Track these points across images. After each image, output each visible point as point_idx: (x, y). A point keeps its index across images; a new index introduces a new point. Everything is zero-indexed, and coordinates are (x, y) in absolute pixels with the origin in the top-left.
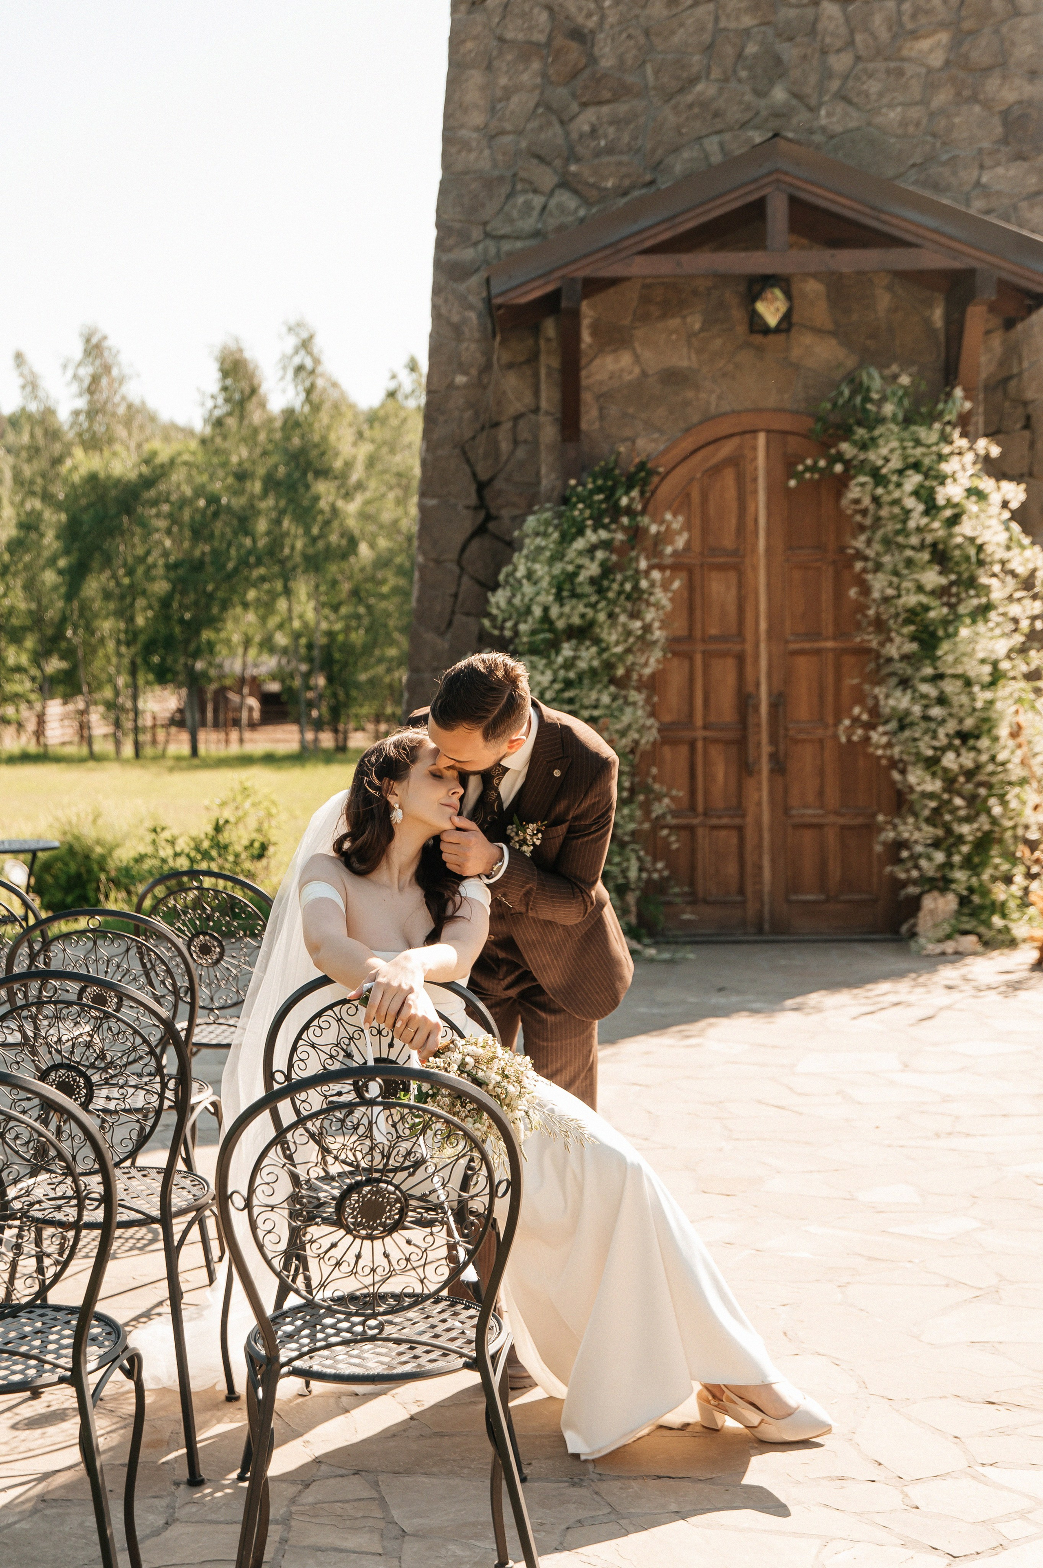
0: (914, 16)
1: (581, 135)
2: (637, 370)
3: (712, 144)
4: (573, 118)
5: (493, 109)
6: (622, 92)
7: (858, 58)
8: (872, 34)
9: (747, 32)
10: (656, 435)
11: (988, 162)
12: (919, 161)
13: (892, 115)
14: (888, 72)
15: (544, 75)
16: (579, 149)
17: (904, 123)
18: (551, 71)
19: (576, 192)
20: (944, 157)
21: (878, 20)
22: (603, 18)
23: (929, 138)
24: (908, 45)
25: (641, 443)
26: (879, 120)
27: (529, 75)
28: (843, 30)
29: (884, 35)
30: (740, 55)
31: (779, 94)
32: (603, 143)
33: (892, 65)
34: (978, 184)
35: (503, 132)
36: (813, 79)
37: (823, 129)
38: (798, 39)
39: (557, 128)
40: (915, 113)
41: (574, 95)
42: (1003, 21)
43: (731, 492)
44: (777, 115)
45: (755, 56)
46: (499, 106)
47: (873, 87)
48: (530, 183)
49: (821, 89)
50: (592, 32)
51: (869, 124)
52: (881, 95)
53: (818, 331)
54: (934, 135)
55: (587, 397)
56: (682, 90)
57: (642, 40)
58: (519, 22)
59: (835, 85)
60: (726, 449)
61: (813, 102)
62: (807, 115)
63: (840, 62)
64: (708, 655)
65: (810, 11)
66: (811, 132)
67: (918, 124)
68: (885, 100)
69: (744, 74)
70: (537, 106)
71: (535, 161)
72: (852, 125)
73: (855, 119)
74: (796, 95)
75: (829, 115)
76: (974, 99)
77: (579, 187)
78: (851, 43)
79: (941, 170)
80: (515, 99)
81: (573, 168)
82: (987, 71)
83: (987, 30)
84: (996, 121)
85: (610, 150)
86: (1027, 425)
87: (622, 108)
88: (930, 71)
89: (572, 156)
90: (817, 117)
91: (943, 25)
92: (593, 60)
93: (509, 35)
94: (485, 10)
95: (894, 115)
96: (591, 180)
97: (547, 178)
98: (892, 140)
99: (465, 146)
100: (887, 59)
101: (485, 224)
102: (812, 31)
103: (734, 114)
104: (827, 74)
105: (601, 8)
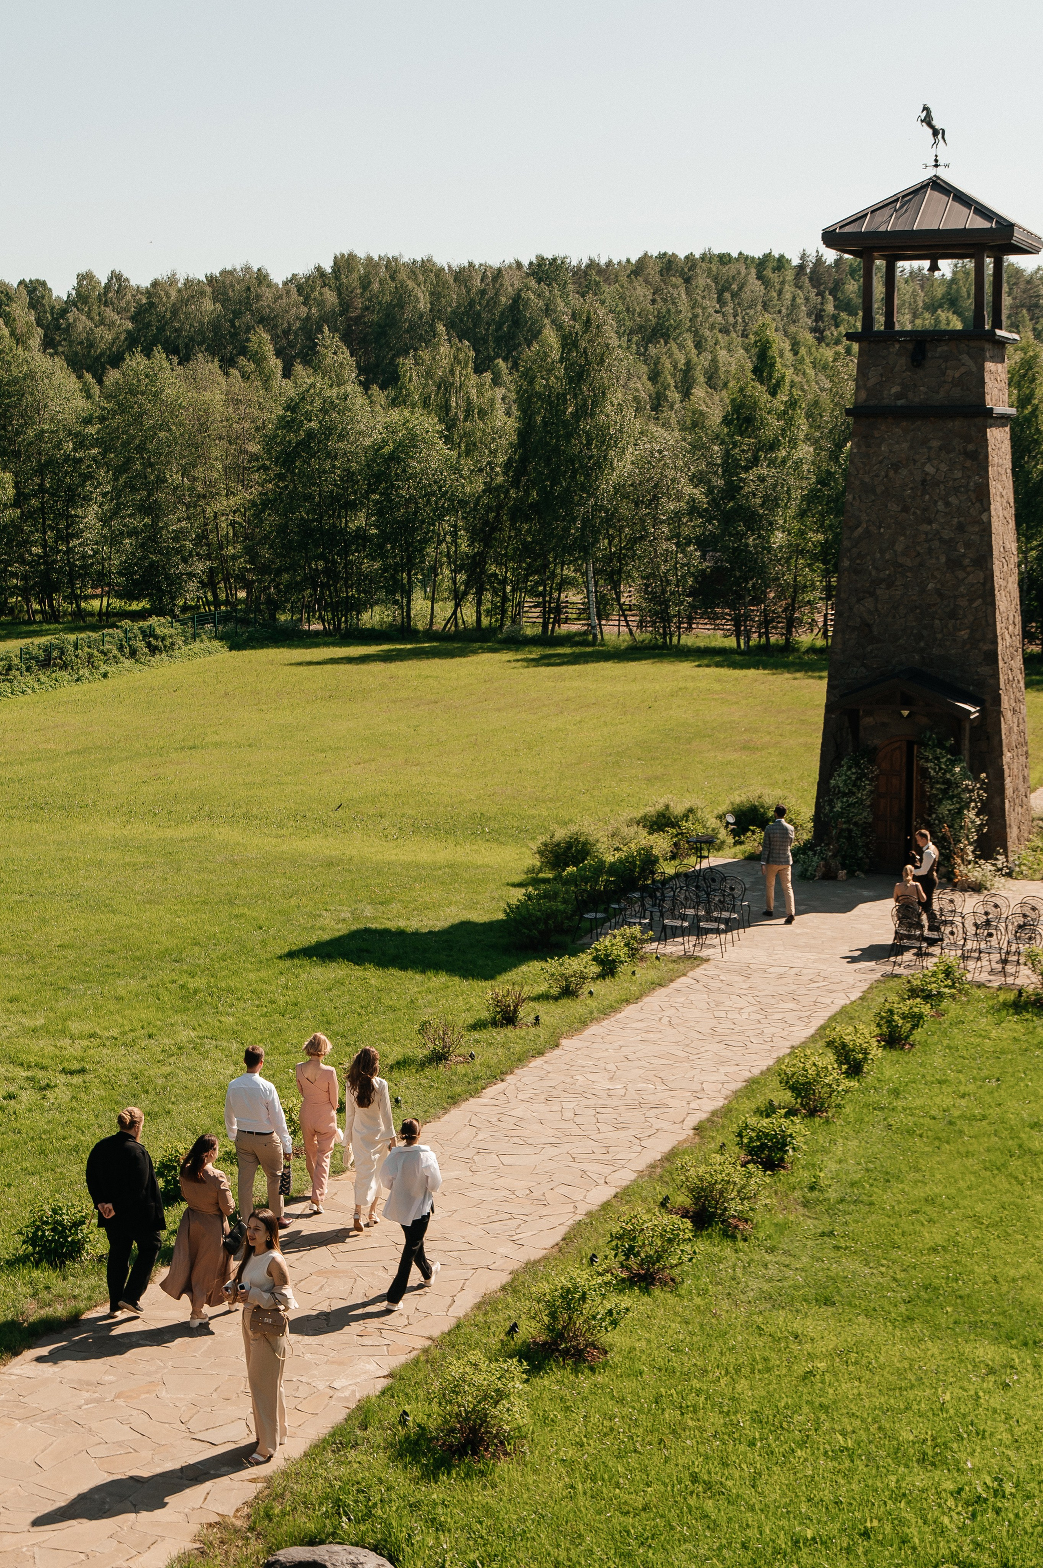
0: (960, 625)
1: (868, 652)
3: (903, 657)
4: (865, 648)
5: (844, 644)
6: (879, 641)
7: (944, 635)
8: (948, 629)
11: (979, 665)
12: (959, 665)
14: (952, 640)
16: (867, 656)
17: (956, 653)
21: (950, 625)
22: (875, 621)
23: (963, 659)
24: (958, 632)
25: (875, 742)
26: (949, 652)
27: (854, 636)
28: (940, 627)
29: (951, 630)
30: (911, 633)
32: (873, 655)
33: (953, 638)
36: (931, 640)
37: (934, 654)
38: (928, 629)
39: (861, 650)
40: (959, 651)
41: (866, 641)
42: (984, 628)
44: (921, 650)
45: (916, 633)
48: (853, 665)
49: (933, 642)
50: (872, 625)
51: (946, 653)
54: (965, 658)
55: (860, 729)
56: (895, 641)
57: (885, 627)
58: (852, 621)
59: (937, 642)
60: (897, 745)
61: (932, 647)
62: (929, 650)
65: (931, 621)
66: (930, 655)
67: (960, 654)
68: (951, 647)
69: (912, 638)
70: (856, 644)
73: (942, 652)
74: (926, 645)
76: (975, 648)
77: (867, 666)
78: (942, 631)
80: (851, 641)
81: (865, 661)
82: (979, 641)
83: (980, 629)
84: (982, 654)
85: (875, 657)
87: (879, 645)
88: (964, 639)
89: (865, 658)
90: (932, 651)
91: (968, 628)
92: (870, 631)
93: (849, 624)
94: (842, 617)
95: (953, 651)
96: (870, 665)
98: (953, 658)
100: (952, 636)
102: (932, 627)
103: (909, 649)
104: (935, 639)
105: (874, 618)
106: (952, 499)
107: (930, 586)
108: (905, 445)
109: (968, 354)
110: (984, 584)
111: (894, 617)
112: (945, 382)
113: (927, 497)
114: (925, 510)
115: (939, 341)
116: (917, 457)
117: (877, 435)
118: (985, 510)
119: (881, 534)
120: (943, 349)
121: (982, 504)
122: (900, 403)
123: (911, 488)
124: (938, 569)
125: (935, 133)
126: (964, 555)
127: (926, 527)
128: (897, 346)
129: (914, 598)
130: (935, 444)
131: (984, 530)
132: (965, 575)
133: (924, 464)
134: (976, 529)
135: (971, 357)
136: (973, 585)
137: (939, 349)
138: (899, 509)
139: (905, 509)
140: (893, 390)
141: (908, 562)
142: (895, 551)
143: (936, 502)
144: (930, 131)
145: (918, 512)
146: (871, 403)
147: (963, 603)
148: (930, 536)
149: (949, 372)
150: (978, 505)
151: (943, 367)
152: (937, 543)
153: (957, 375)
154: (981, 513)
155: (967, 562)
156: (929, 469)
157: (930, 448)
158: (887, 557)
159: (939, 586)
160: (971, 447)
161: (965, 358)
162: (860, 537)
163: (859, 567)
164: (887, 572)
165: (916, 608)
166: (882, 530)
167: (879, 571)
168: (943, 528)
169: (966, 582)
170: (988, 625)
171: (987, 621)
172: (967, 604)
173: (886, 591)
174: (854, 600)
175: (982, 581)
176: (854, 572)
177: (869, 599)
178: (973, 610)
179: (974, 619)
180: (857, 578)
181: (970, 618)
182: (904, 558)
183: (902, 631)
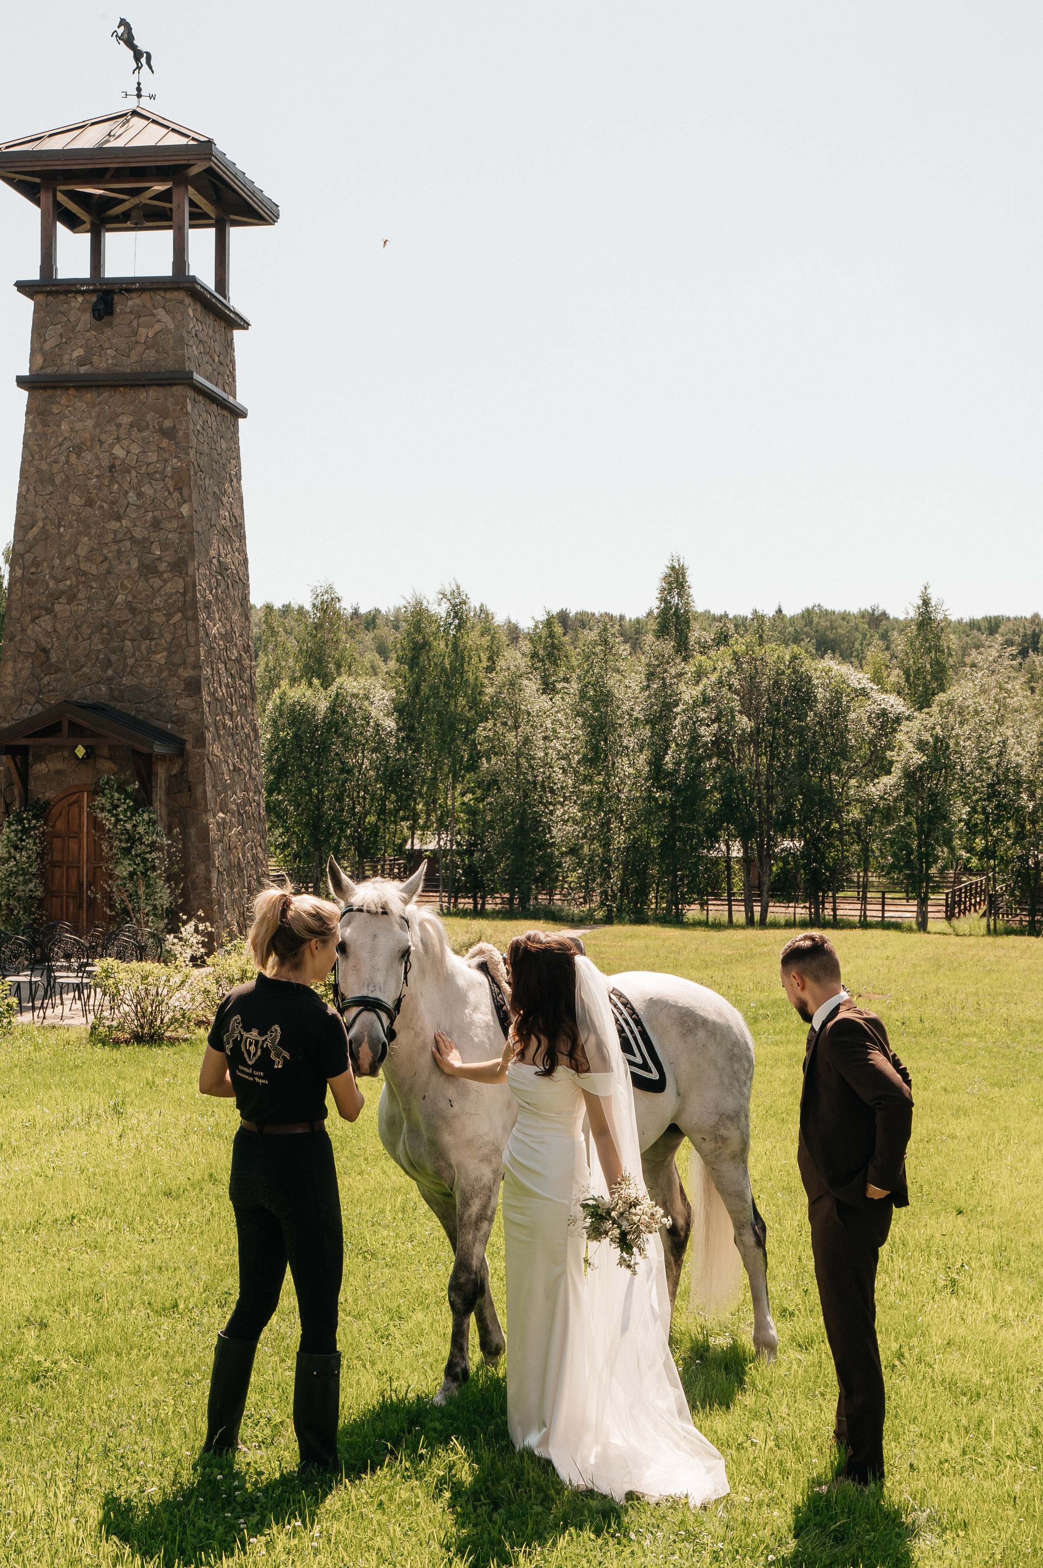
0: (155, 646)
1: (44, 685)
2: (47, 770)
3: (87, 689)
4: (42, 679)
5: (16, 675)
6: (58, 670)
7: (137, 660)
8: (141, 652)
9: (100, 650)
10: (52, 792)
11: (179, 697)
12: (155, 697)
14: (146, 665)
15: (33, 664)
16: (44, 690)
17: (151, 683)
19: (42, 705)
20: (164, 695)
21: (143, 647)
22: (53, 644)
23: (159, 688)
24: (153, 656)
25: (47, 795)
26: (143, 682)
27: (28, 664)
28: (132, 650)
29: (145, 653)
30: (97, 658)
31: (110, 672)
32: (51, 688)
33: (148, 663)
34: (175, 705)
35: (18, 684)
36: (121, 667)
37: (125, 685)
38: (117, 653)
39: (36, 683)
40: (155, 680)
41: (42, 671)
42: (185, 648)
43: (77, 811)
45: (102, 659)
46: (18, 674)
47: (141, 670)
48: (27, 701)
49: (124, 670)
50: (49, 650)
51: (139, 683)
52: (144, 673)
53: (106, 758)
54: (161, 688)
55: (31, 778)
56: (78, 670)
57: (65, 653)
58: (25, 645)
59: (129, 669)
60: (74, 797)
61: (122, 675)
62: (119, 680)
63: (130, 661)
64: (68, 868)
65: (121, 643)
66: (120, 686)
67: (156, 684)
68: (145, 675)
69: (99, 664)
70: (29, 675)
71: (29, 694)
72: (134, 683)
73: (135, 681)
74: (116, 673)
76: (174, 676)
77: (43, 703)
78: (134, 655)
79: (163, 699)
80: (23, 672)
81: (41, 696)
82: (179, 665)
83: (180, 652)
84: (182, 683)
85: (53, 691)
86: (190, 790)
87: (58, 676)
88: (160, 665)
89: (40, 692)
90: (122, 681)
91: (165, 649)
92: (48, 658)
93: (22, 650)
94: (14, 641)
95: (148, 680)
96: (47, 701)
97: (32, 700)
98: (147, 689)
100: (146, 661)
102: (121, 651)
103: (95, 679)
104: (125, 665)
106: (146, 489)
107: (120, 598)
108: (90, 423)
109: (164, 307)
110: (184, 594)
111: (76, 639)
112: (137, 343)
113: (116, 486)
114: (114, 503)
115: (128, 291)
116: (103, 437)
117: (56, 411)
118: (185, 502)
119: (60, 534)
120: (135, 301)
121: (181, 494)
122: (83, 370)
123: (97, 477)
124: (129, 577)
125: (138, 55)
126: (160, 559)
127: (114, 525)
128: (80, 299)
129: (101, 614)
130: (125, 420)
131: (183, 527)
132: (161, 583)
133: (112, 446)
134: (174, 524)
135: (168, 312)
136: (171, 596)
137: (130, 303)
138: (82, 503)
139: (90, 503)
140: (75, 354)
141: (94, 570)
142: (77, 556)
143: (127, 492)
144: (131, 53)
145: (105, 506)
146: (49, 370)
147: (159, 618)
148: (119, 536)
149: (142, 331)
150: (176, 495)
151: (135, 324)
152: (128, 544)
153: (150, 335)
154: (180, 505)
155: (163, 566)
156: (118, 451)
157: (120, 425)
158: (68, 563)
159: (130, 599)
160: (167, 423)
161: (161, 313)
162: (35, 539)
163: (33, 577)
164: (68, 583)
165: (103, 626)
166: (62, 529)
167: (58, 581)
168: (135, 525)
169: (162, 592)
170: (189, 645)
171: (187, 641)
172: (164, 619)
173: (67, 607)
174: (28, 619)
175: (181, 591)
176: (28, 584)
177: (47, 617)
178: (172, 627)
179: (173, 639)
180: (32, 591)
181: (168, 637)
182: (88, 564)
183: (87, 656)
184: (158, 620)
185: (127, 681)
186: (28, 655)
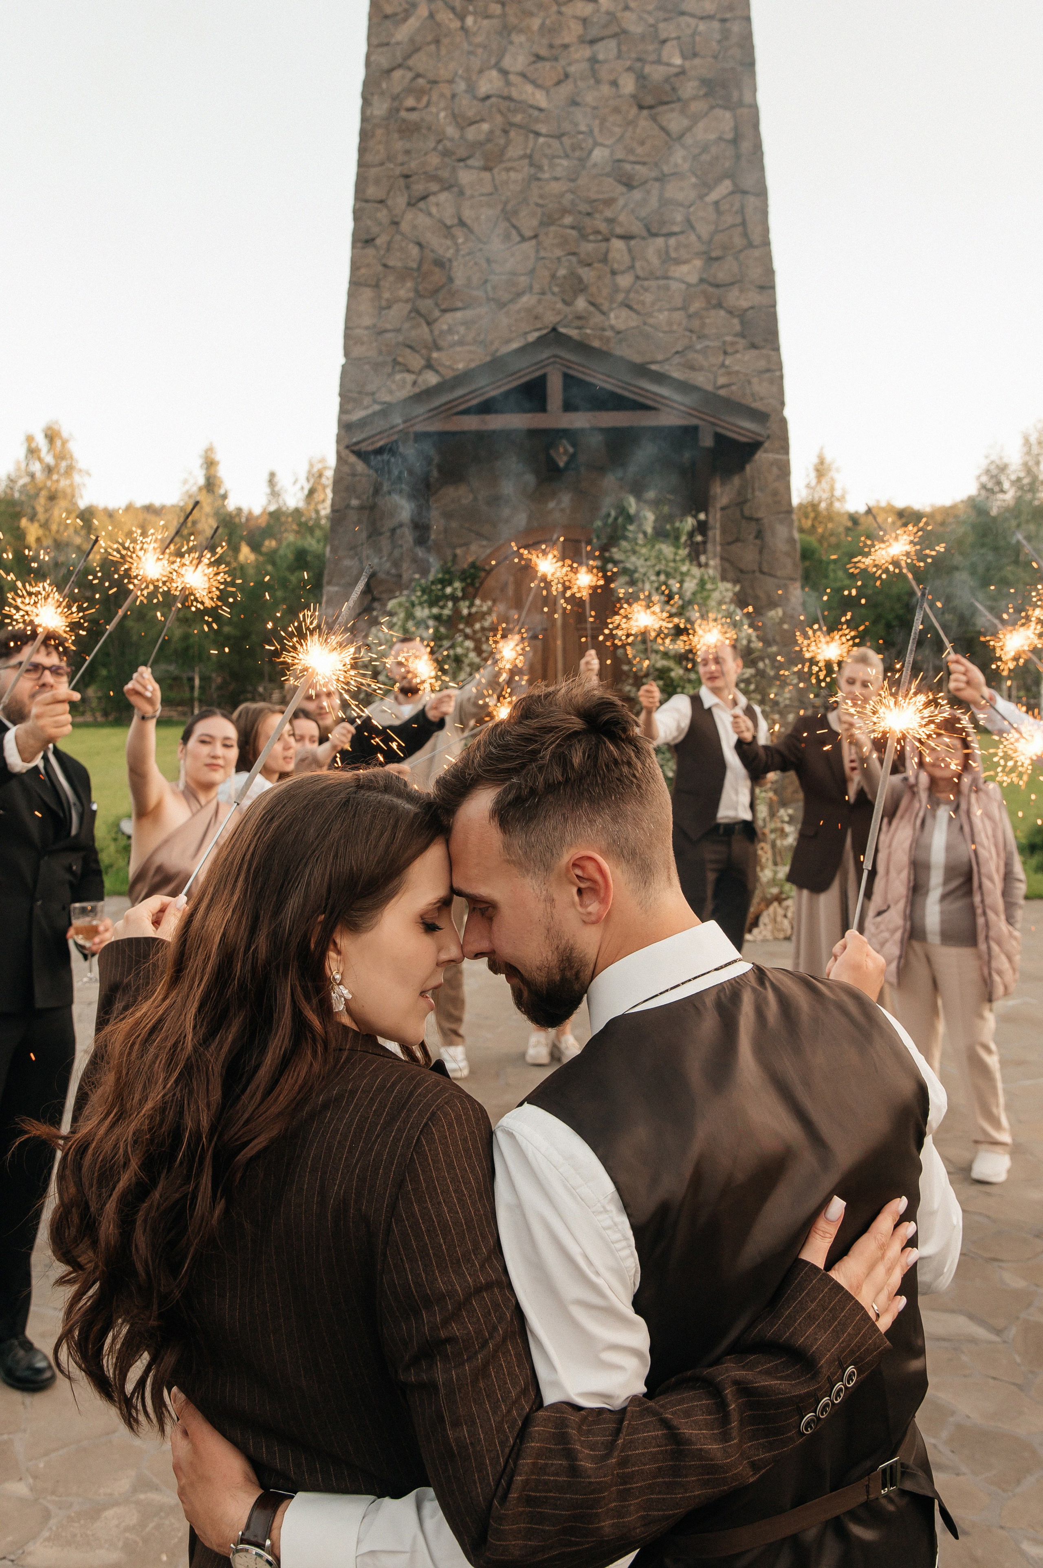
0: (676, 249)
1: (442, 332)
2: (471, 496)
4: (436, 320)
5: (379, 315)
6: (470, 302)
7: (638, 278)
8: (647, 261)
9: (559, 259)
10: (484, 543)
11: (730, 350)
12: (680, 349)
13: (661, 317)
14: (659, 287)
15: (416, 291)
16: (441, 343)
17: (670, 323)
18: (420, 288)
19: (437, 372)
20: (698, 347)
21: (651, 251)
22: (457, 250)
23: (687, 333)
24: (673, 268)
25: (473, 549)
26: (651, 321)
27: (405, 291)
28: (627, 258)
29: (655, 261)
30: (553, 276)
32: (456, 338)
33: (662, 282)
34: (723, 365)
35: (386, 331)
36: (605, 292)
37: (612, 327)
38: (596, 265)
39: (425, 328)
40: (678, 316)
41: (437, 305)
42: (741, 251)
44: (579, 318)
45: (565, 277)
46: (384, 312)
47: (648, 298)
48: (405, 365)
49: (611, 299)
50: (450, 260)
51: (645, 324)
52: (653, 304)
54: (691, 331)
56: (512, 301)
57: (484, 265)
58: (398, 254)
59: (621, 297)
61: (605, 308)
62: (602, 317)
63: (625, 281)
65: (604, 245)
66: (603, 329)
67: (679, 324)
68: (656, 308)
69: (556, 289)
70: (410, 312)
71: (408, 351)
72: (633, 324)
73: (633, 321)
74: (593, 304)
75: (617, 318)
76: (719, 306)
77: (440, 369)
78: (632, 267)
79: (696, 355)
80: (395, 307)
81: (435, 355)
82: (729, 286)
83: (729, 258)
84: (736, 321)
85: (461, 343)
87: (470, 314)
88: (689, 285)
89: (435, 347)
90: (608, 319)
91: (697, 255)
92: (451, 280)
93: (391, 263)
94: (375, 247)
95: (662, 317)
96: (448, 363)
97: (417, 362)
98: (661, 335)
99: (359, 341)
100: (657, 278)
101: (373, 394)
102: (605, 260)
104: (616, 289)
105: (456, 244)
110: (735, 142)
124: (616, 110)
126: (682, 72)
129: (555, 187)
132: (686, 122)
136: (705, 149)
141: (541, 99)
142: (504, 73)
147: (682, 192)
148: (594, 32)
152: (612, 44)
155: (689, 88)
158: (486, 86)
159: (620, 155)
162: (412, 40)
163: (413, 116)
164: (485, 127)
165: (565, 211)
166: (470, 21)
167: (463, 122)
168: (627, 8)
169: (688, 140)
170: (750, 245)
171: (745, 235)
172: (692, 195)
173: (486, 175)
174: (400, 201)
175: (729, 136)
176: (400, 131)
177: (443, 197)
178: (711, 209)
179: (716, 231)
180: (408, 146)
181: (704, 230)
182: (529, 88)
183: (532, 271)
184: (680, 196)
185: (619, 319)
186: (403, 274)
